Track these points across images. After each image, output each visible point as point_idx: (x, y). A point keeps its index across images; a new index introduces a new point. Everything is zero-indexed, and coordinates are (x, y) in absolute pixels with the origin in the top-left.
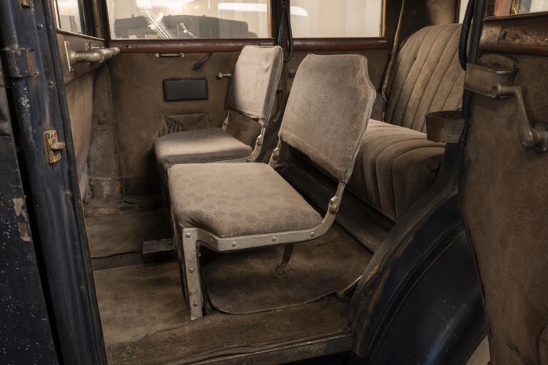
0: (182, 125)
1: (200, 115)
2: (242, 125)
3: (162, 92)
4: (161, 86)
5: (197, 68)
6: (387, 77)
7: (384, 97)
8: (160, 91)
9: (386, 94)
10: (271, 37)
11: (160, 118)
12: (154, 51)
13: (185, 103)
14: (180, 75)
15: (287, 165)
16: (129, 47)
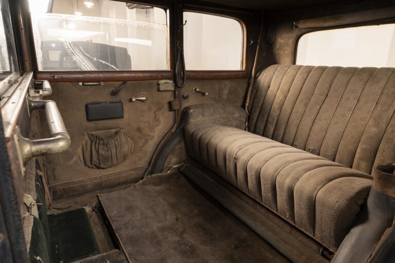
0: (102, 140)
1: (116, 130)
2: (149, 135)
3: (85, 113)
4: (85, 109)
5: (114, 94)
6: (248, 98)
7: (247, 111)
8: (84, 113)
9: (248, 110)
10: (169, 70)
11: (84, 135)
12: (78, 80)
13: (105, 121)
14: (101, 100)
15: (185, 165)
16: (56, 78)
